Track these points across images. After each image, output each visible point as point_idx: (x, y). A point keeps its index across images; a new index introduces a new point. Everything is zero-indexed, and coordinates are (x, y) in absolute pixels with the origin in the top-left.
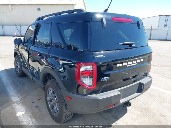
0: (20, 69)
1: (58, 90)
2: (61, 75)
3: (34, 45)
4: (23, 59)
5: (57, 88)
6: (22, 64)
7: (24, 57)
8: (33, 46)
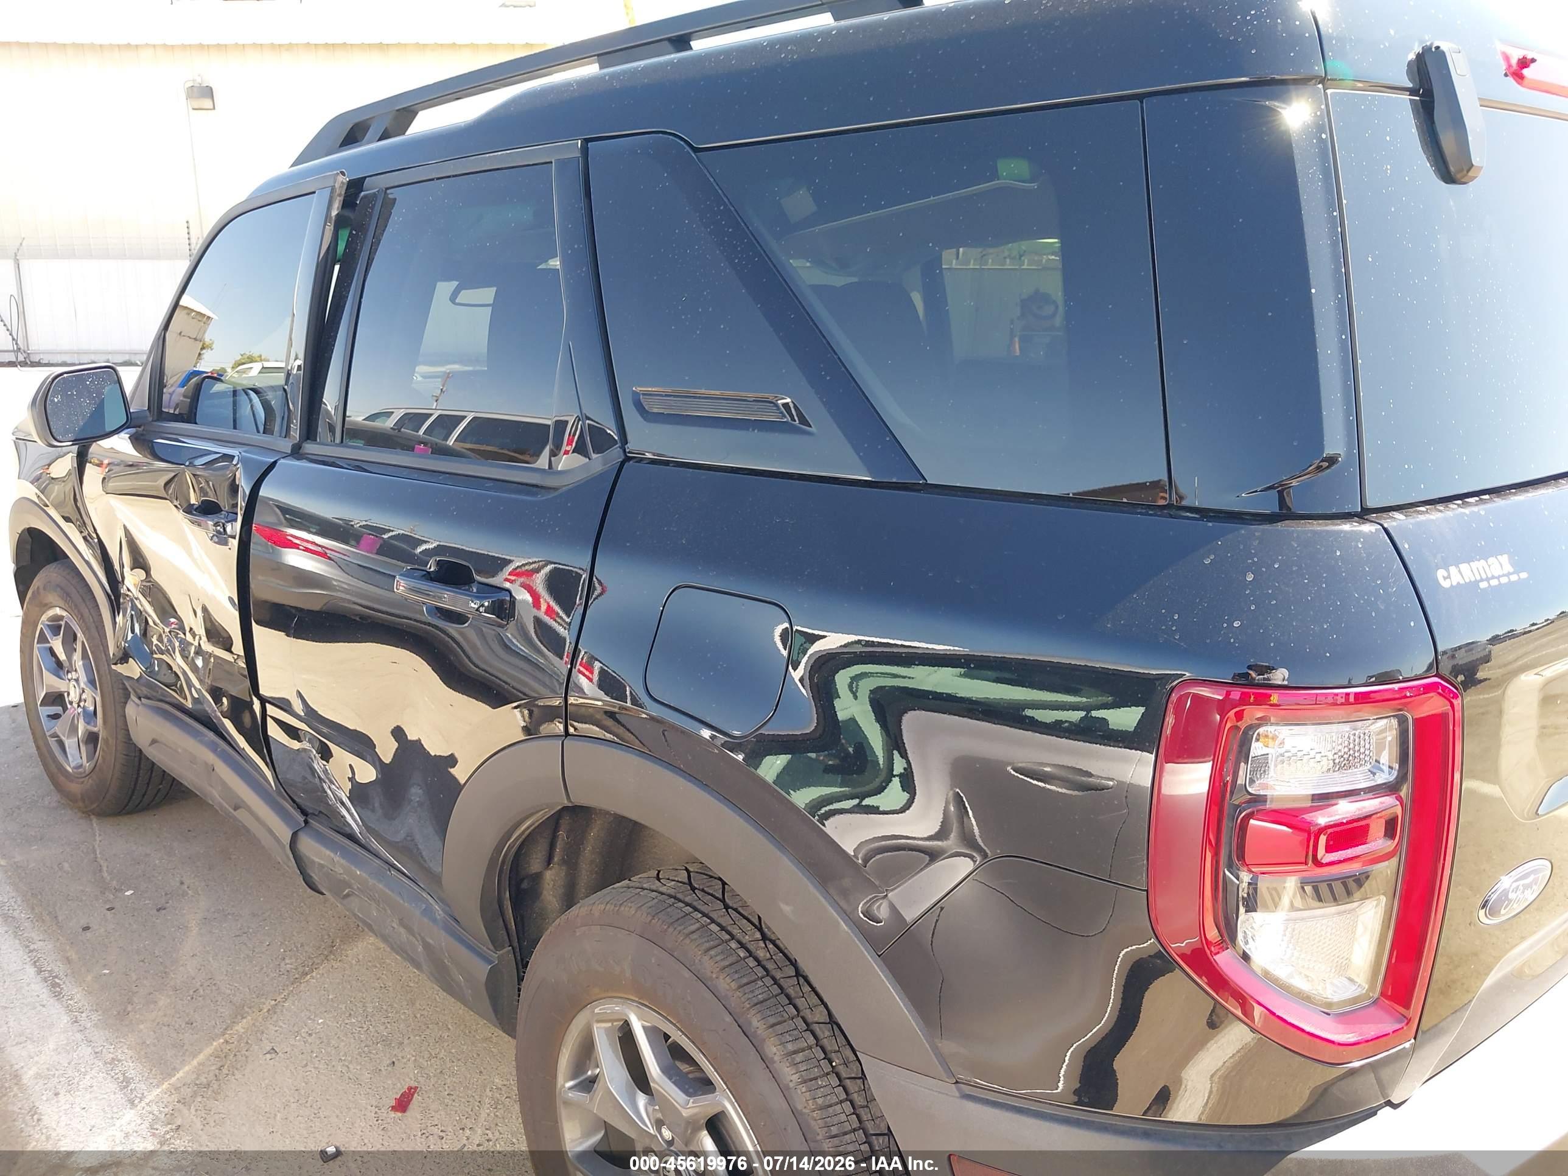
0: (98, 726)
1: (773, 1049)
2: (849, 848)
3: (309, 448)
4: (140, 616)
5: (756, 1023)
6: (133, 669)
7: (152, 590)
8: (296, 452)
